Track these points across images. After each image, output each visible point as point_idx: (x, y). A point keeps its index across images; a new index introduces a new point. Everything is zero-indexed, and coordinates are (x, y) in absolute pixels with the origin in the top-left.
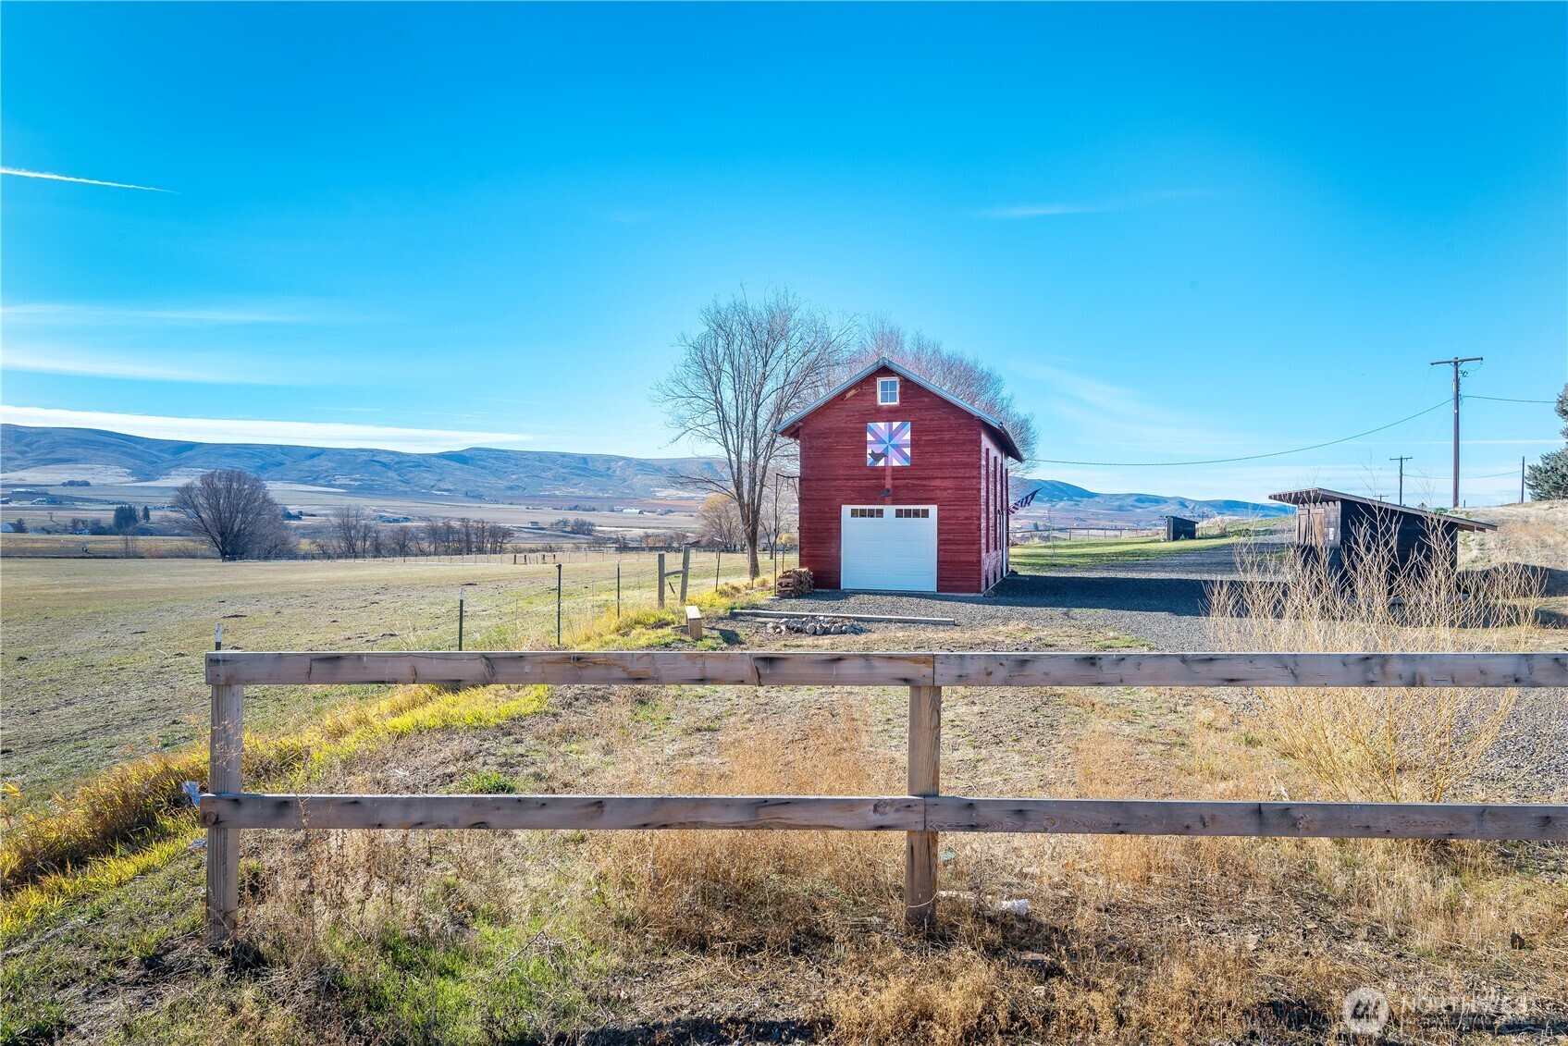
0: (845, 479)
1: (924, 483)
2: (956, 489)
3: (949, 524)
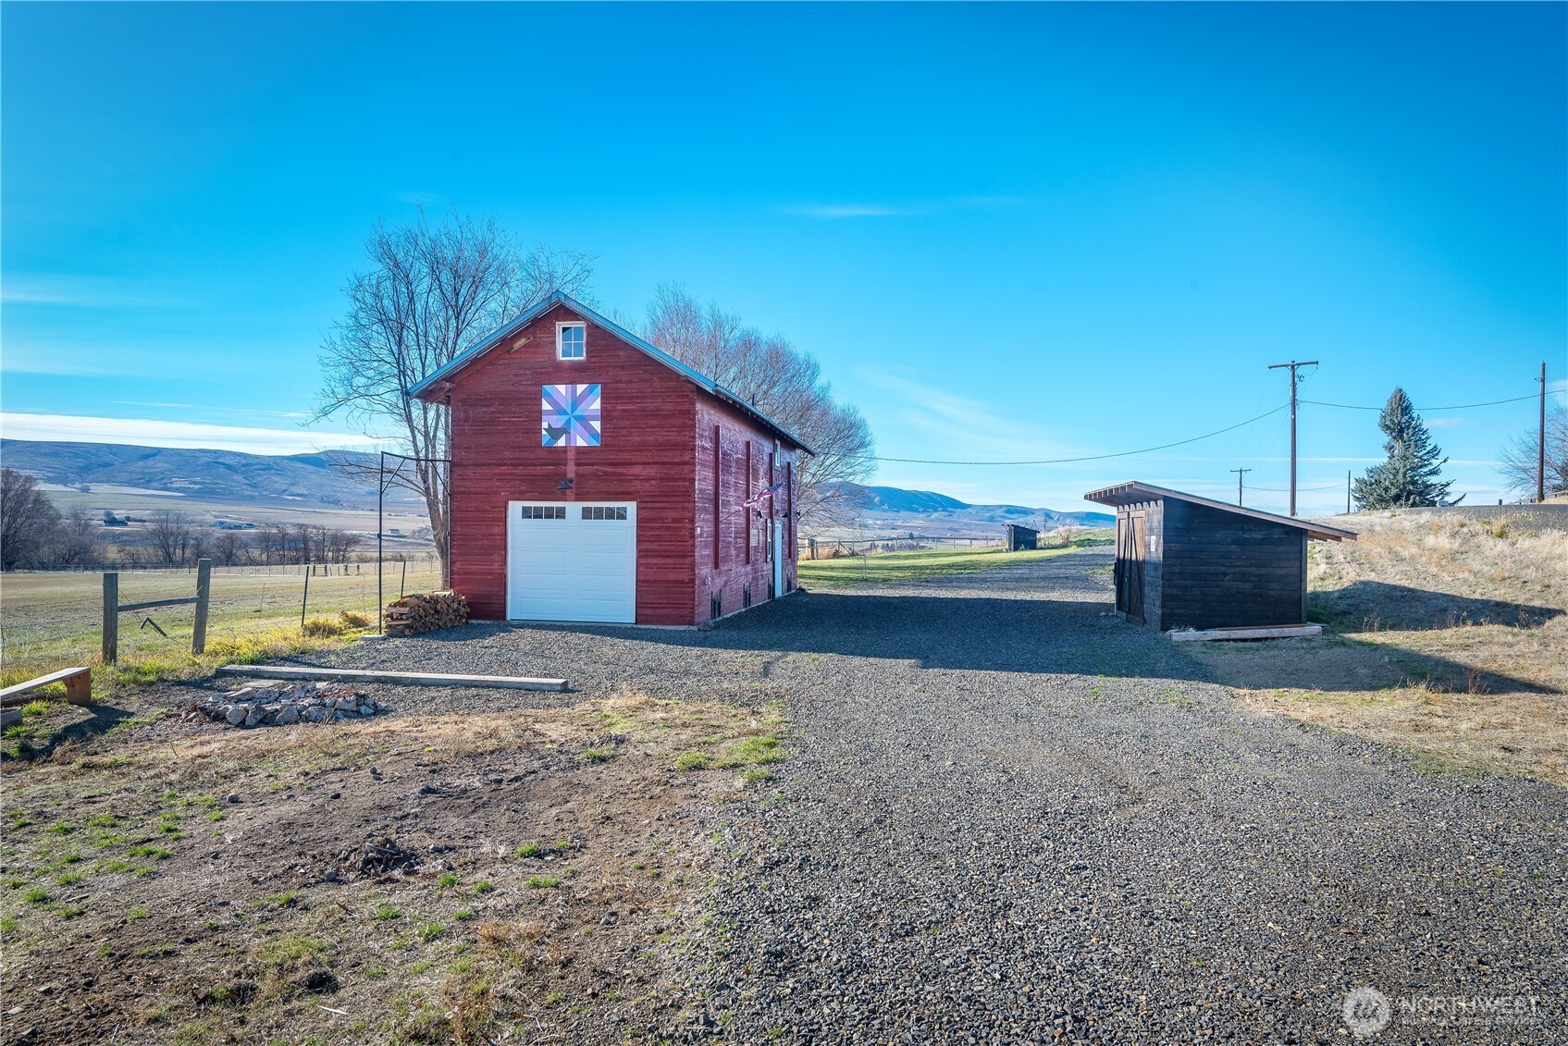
0: (513, 465)
1: (619, 470)
2: (661, 479)
3: (652, 529)
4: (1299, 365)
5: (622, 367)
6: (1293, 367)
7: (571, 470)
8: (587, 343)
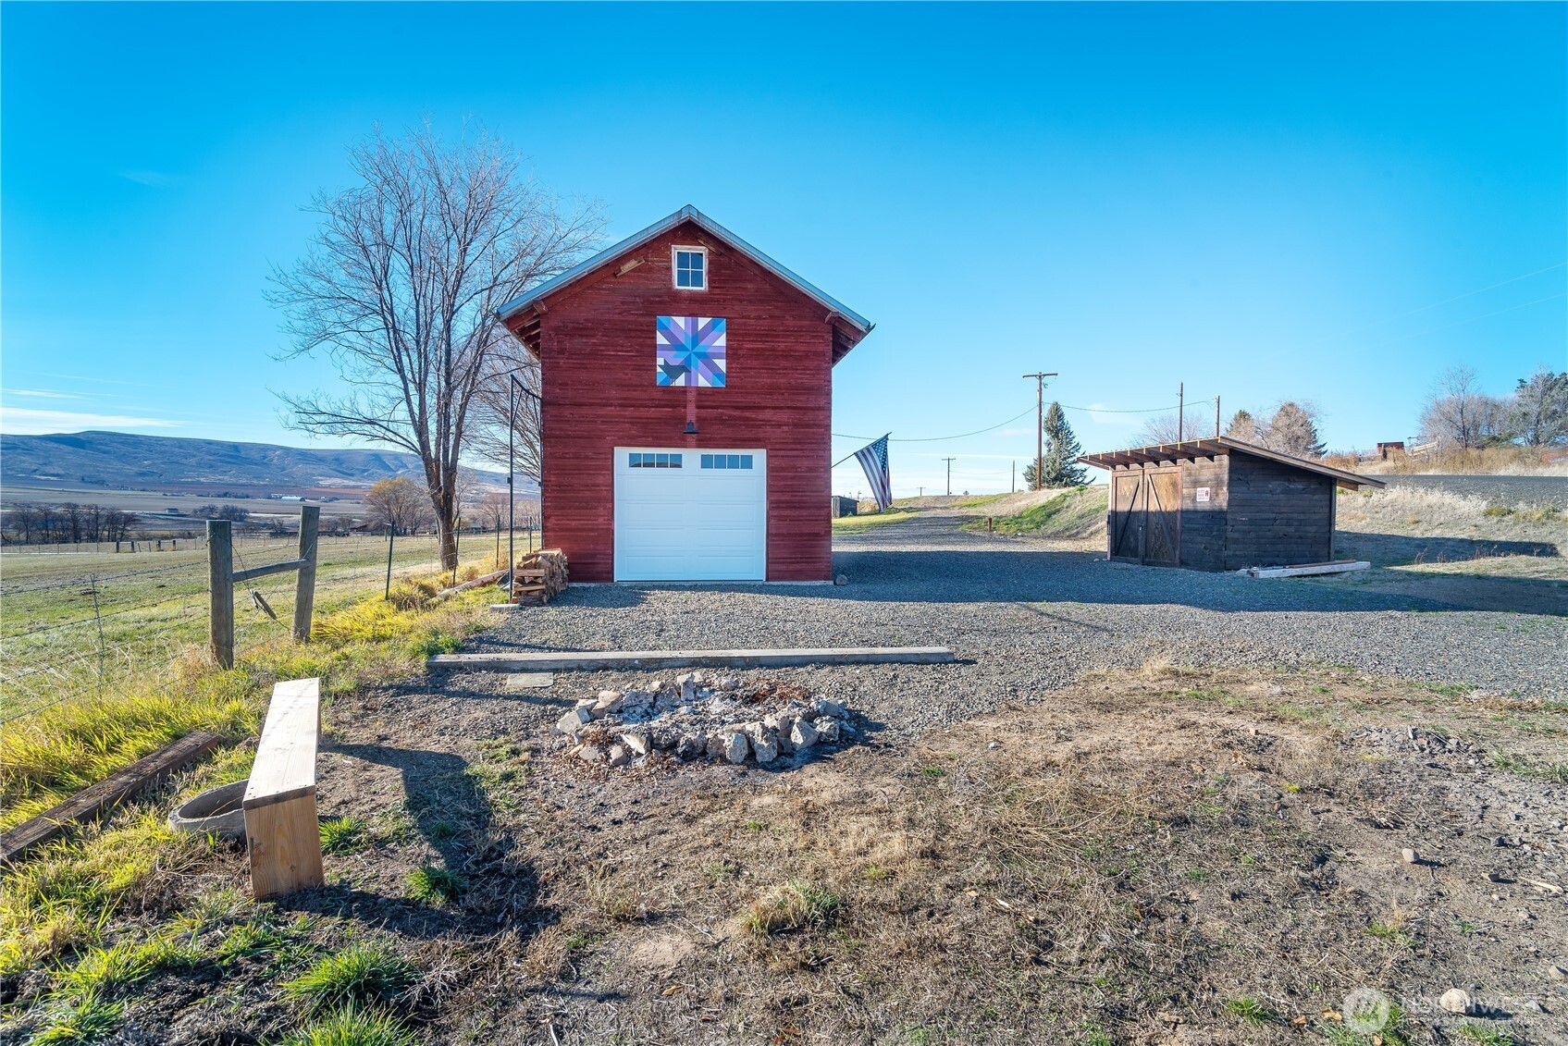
0: (621, 406)
1: (747, 414)
2: (795, 425)
3: (785, 478)
4: (1045, 375)
5: (750, 301)
6: (1040, 377)
7: (691, 413)
8: (710, 272)
